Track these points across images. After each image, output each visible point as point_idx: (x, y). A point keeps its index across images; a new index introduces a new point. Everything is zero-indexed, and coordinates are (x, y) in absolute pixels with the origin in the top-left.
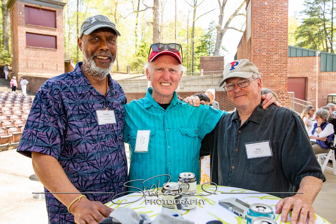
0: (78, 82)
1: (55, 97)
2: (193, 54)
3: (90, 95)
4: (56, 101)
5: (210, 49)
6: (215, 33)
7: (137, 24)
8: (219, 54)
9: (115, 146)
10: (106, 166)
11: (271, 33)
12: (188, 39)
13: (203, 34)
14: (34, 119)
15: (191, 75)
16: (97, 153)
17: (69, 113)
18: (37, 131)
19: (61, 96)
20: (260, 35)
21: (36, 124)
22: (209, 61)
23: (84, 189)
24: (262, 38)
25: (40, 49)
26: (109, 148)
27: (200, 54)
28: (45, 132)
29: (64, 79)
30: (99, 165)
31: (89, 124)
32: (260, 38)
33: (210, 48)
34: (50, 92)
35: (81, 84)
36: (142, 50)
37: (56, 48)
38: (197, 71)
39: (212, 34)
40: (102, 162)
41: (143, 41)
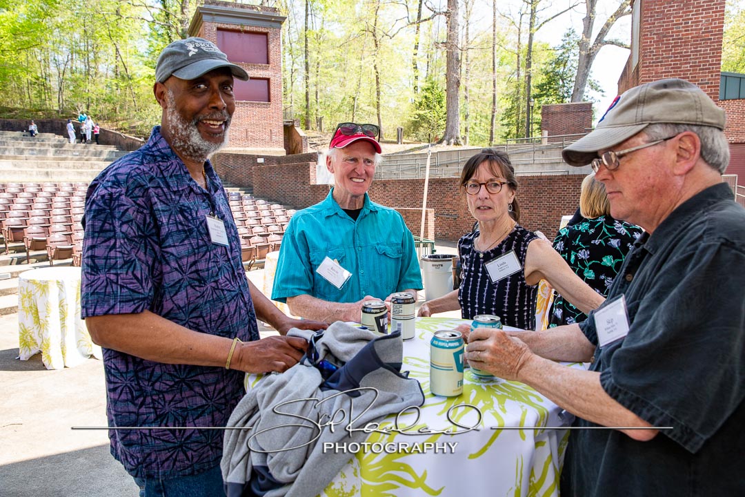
0: (168, 167)
1: (138, 202)
2: (529, 100)
3: (189, 193)
4: (141, 210)
5: (565, 89)
6: (575, 55)
7: (416, 47)
8: (585, 97)
9: (233, 289)
10: (219, 326)
11: (682, 53)
12: (519, 70)
13: (551, 58)
14: (107, 253)
15: (525, 143)
16: (206, 303)
17: (164, 231)
18: (117, 274)
19: (149, 199)
20: (657, 59)
21: (113, 261)
22: (561, 113)
23: (184, 376)
24: (661, 66)
25: (241, 103)
26: (225, 292)
27: (544, 100)
28: (130, 272)
29: (142, 163)
30: (209, 326)
31: (196, 249)
32: (658, 66)
33: (564, 86)
34: (126, 193)
35: (173, 172)
36: (426, 97)
37: (269, 100)
38: (536, 135)
39: (569, 57)
40: (214, 321)
41: (428, 78)
